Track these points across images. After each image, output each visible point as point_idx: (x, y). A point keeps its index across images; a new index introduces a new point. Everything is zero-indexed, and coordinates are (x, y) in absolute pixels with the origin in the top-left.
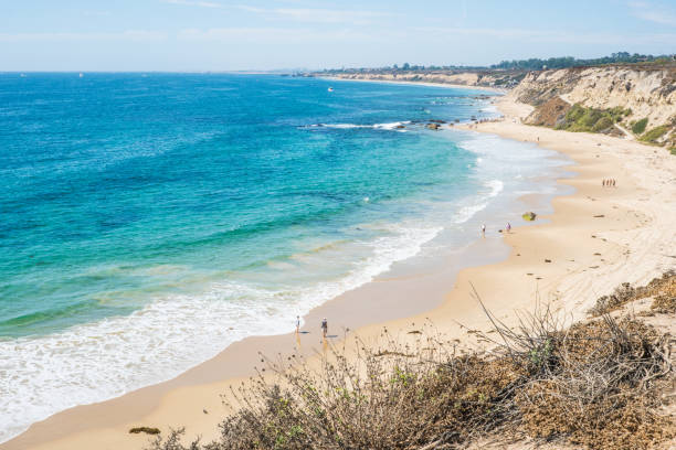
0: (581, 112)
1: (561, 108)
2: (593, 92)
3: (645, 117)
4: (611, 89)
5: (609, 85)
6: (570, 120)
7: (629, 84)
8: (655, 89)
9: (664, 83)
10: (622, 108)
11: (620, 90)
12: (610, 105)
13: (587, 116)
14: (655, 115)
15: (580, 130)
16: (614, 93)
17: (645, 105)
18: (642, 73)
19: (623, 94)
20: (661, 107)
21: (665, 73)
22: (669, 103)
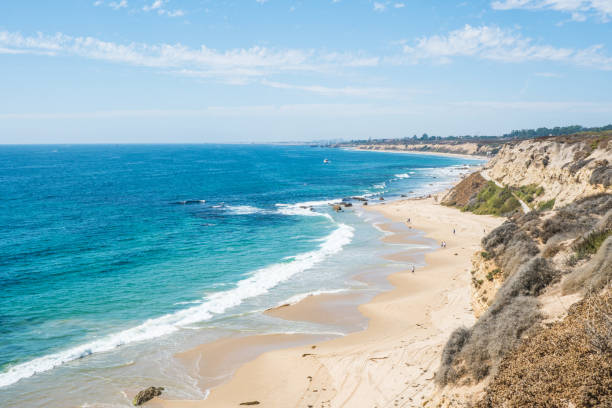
0: (493, 189)
1: (477, 185)
2: (511, 167)
3: (552, 197)
4: (528, 164)
5: (528, 159)
6: (480, 200)
7: (547, 158)
8: (567, 164)
9: (577, 157)
10: (535, 186)
11: (537, 165)
12: (525, 183)
13: (496, 196)
14: (560, 197)
15: (486, 213)
16: (532, 167)
17: (557, 183)
18: (563, 145)
19: (539, 170)
20: (570, 186)
21: (583, 145)
22: (577, 181)
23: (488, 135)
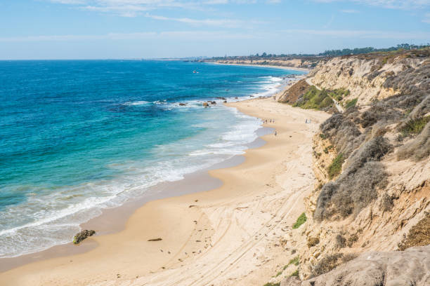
0: (314, 92)
1: (304, 88)
2: (327, 76)
3: (355, 97)
4: (339, 74)
5: (339, 71)
6: (306, 99)
7: (352, 70)
8: (366, 74)
9: (372, 70)
10: (344, 89)
11: (345, 75)
12: (337, 87)
13: (317, 96)
14: (362, 96)
15: (309, 108)
16: (341, 76)
17: (359, 87)
18: (363, 61)
19: (346, 78)
20: (368, 89)
21: (377, 61)
22: (373, 86)
23: (309, 54)
